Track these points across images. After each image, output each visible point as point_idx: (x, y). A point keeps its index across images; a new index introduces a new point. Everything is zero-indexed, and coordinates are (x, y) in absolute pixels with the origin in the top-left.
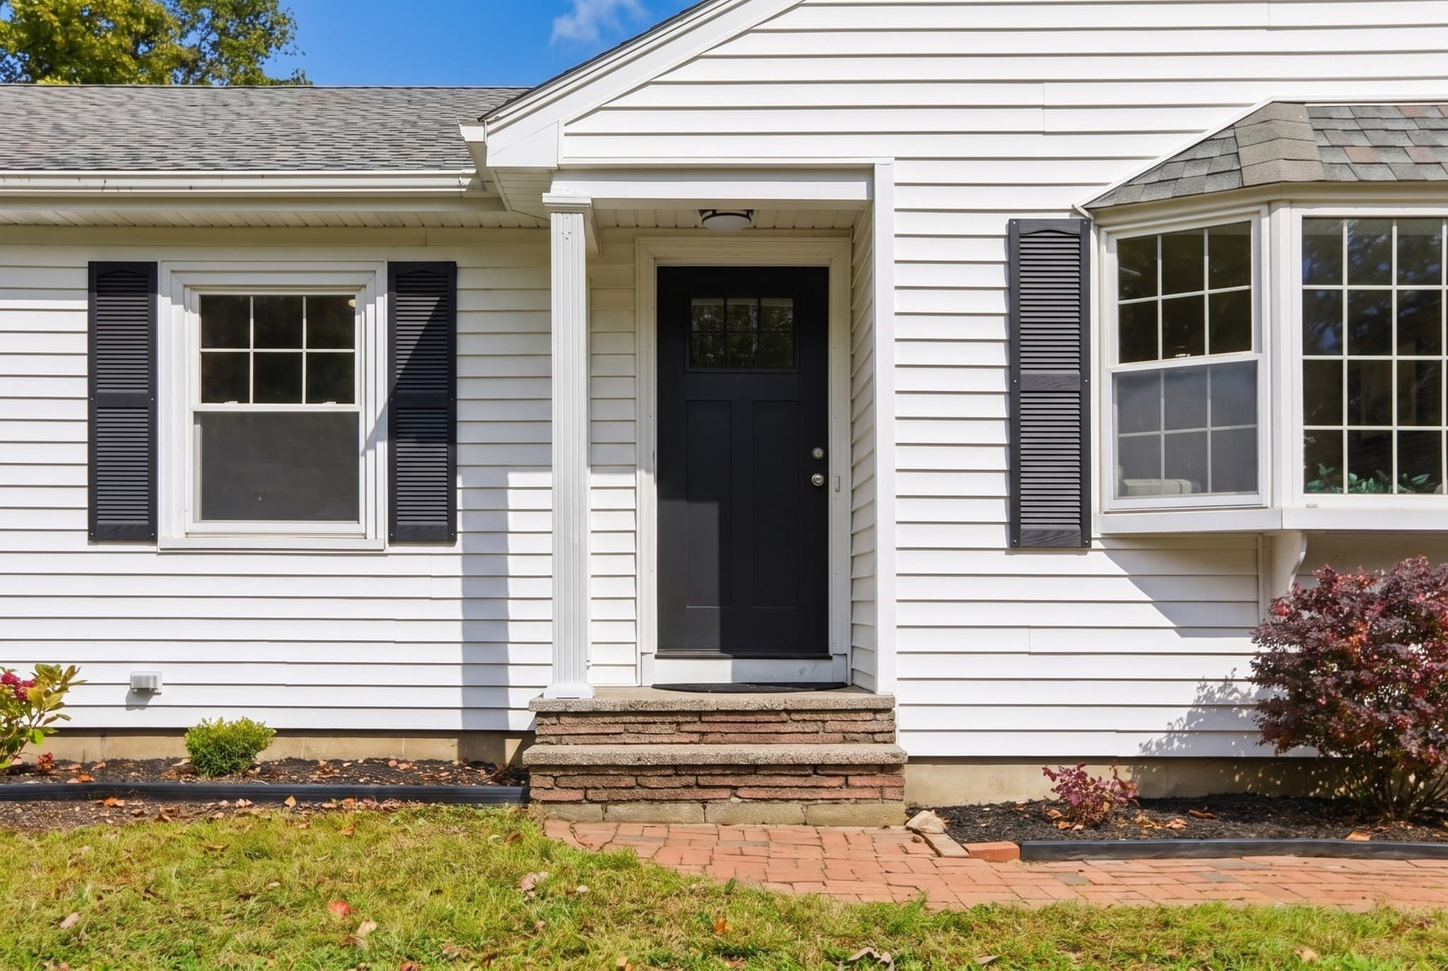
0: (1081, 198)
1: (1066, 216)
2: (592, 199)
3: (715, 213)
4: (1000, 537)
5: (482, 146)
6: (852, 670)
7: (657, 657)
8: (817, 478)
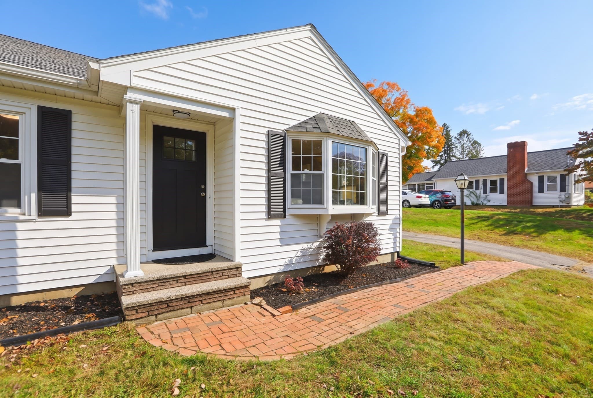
0: (284, 127)
1: (281, 131)
2: (144, 101)
3: (179, 112)
4: (264, 216)
5: (98, 72)
6: (215, 250)
7: (153, 251)
8: (203, 194)
